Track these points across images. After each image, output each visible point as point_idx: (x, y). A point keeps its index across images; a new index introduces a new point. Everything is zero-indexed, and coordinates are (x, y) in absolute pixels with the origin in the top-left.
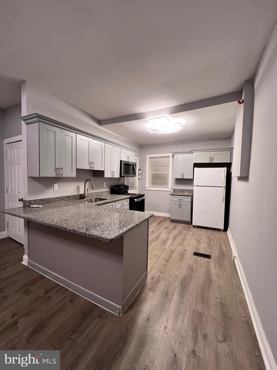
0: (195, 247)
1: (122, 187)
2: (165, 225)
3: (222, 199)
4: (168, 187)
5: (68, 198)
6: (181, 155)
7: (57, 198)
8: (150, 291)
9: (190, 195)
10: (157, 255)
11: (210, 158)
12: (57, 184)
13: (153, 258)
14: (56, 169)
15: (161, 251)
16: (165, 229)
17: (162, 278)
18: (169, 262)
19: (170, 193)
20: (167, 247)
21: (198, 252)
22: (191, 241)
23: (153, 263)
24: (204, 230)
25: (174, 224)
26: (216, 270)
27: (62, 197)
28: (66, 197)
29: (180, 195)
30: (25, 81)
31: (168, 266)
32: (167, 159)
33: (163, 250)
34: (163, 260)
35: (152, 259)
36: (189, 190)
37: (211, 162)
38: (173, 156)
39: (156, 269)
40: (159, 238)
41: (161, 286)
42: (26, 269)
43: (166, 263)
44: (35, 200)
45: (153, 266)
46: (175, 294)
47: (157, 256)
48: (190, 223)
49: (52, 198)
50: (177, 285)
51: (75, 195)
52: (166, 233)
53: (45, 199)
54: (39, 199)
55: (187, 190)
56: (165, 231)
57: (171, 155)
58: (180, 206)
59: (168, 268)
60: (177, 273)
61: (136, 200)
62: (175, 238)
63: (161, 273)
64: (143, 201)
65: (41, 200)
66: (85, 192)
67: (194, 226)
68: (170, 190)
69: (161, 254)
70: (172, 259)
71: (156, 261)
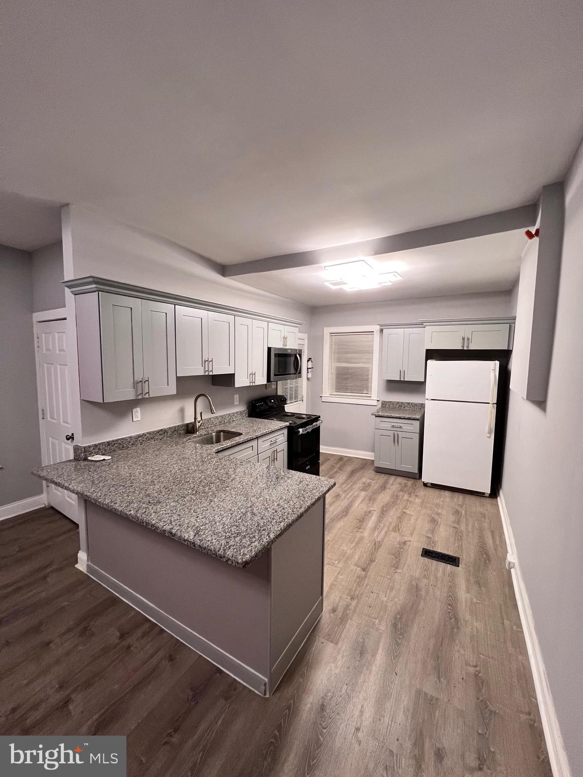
0: (426, 537)
1: (272, 401)
2: (364, 480)
3: (487, 429)
4: (371, 397)
5: (161, 435)
6: (400, 331)
7: (139, 437)
8: (328, 640)
9: (418, 417)
10: (344, 554)
11: (463, 339)
12: (138, 409)
13: (337, 562)
14: (135, 384)
15: (354, 544)
16: (364, 489)
17: (354, 611)
18: (368, 571)
19: (374, 410)
20: (366, 534)
21: (431, 549)
22: (417, 520)
23: (336, 574)
24: (447, 494)
25: (382, 478)
26: (469, 595)
27: (149, 433)
28: (158, 432)
29: (396, 418)
30: (67, 205)
31: (366, 582)
32: (369, 337)
33: (356, 540)
34: (356, 567)
35: (333, 564)
36: (416, 405)
37: (465, 348)
38: (382, 331)
39: (341, 587)
40: (351, 512)
41: (351, 630)
42: (83, 580)
43: (363, 573)
44: (96, 446)
45: (334, 581)
46: (380, 651)
47: (344, 556)
48: (418, 477)
49: (130, 437)
50: (383, 629)
51: (175, 427)
52: (363, 500)
53: (117, 440)
54: (104, 443)
55: (412, 403)
56: (363, 494)
57: (376, 328)
58: (396, 439)
59: (367, 585)
60: (385, 599)
61: (301, 430)
62: (384, 512)
63: (352, 598)
64: (317, 431)
65: (109, 443)
66: (195, 418)
67: (425, 485)
68: (375, 403)
69: (353, 552)
70: (375, 563)
71: (341, 570)
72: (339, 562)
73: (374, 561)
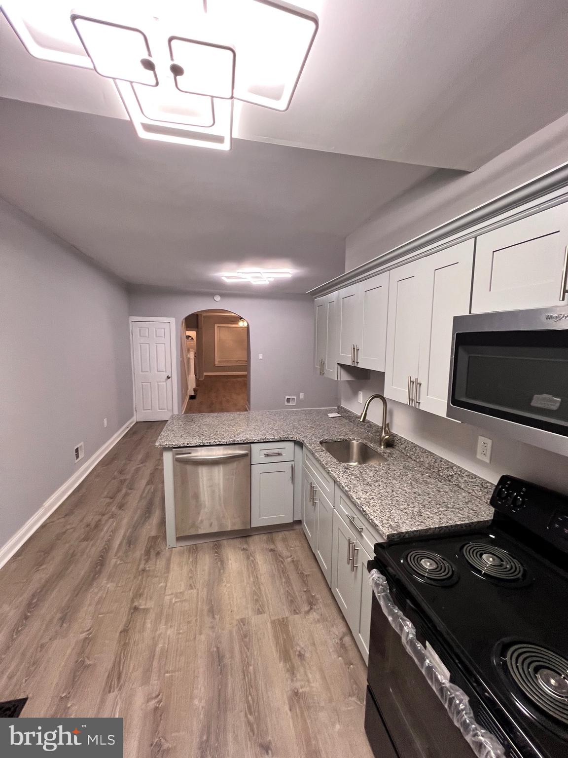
13: (173, 601)
17: (140, 560)
18: (130, 609)
23: (169, 585)
31: (131, 593)
34: (147, 607)
39: (159, 574)
43: (136, 604)
45: (167, 577)
63: (144, 570)
69: (157, 630)
70: (121, 628)
71: (164, 594)
72: (171, 602)
73: (121, 632)
